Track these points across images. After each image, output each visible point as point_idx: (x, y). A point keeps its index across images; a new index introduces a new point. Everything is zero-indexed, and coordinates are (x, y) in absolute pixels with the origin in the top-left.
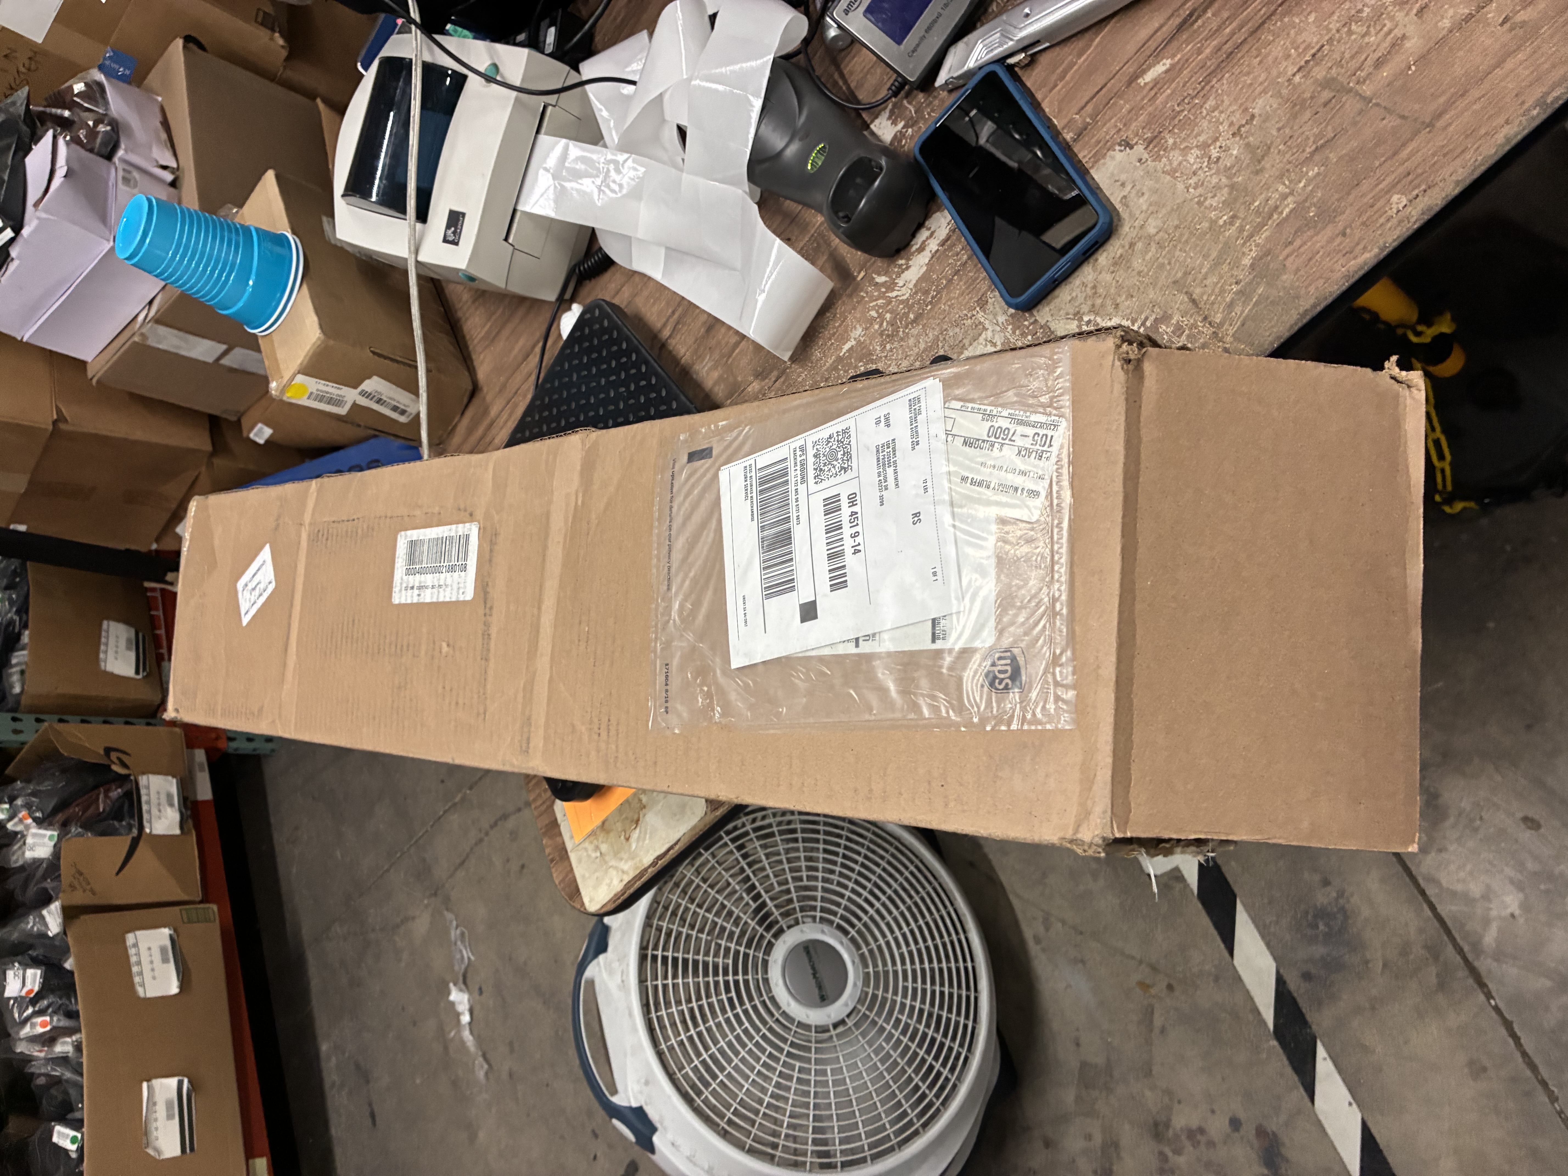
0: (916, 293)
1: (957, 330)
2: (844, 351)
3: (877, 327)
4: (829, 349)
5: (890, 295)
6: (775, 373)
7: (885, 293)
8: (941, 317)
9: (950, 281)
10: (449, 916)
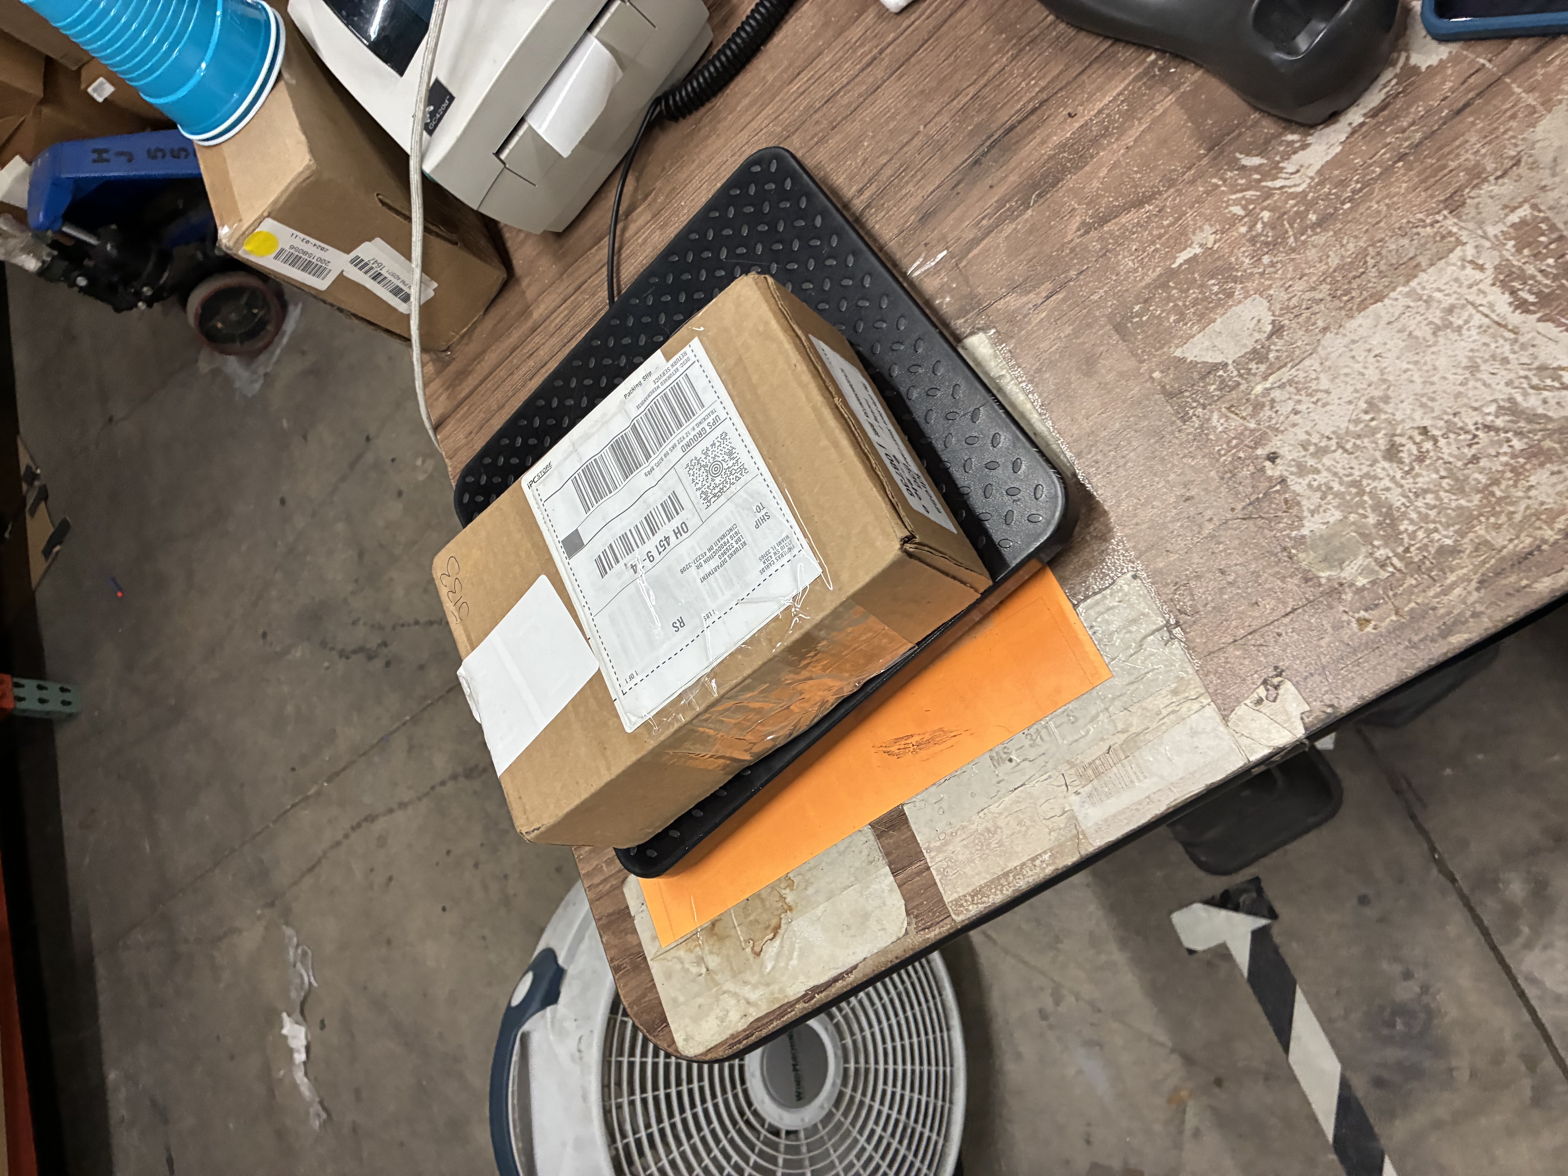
0: (1322, 183)
1: (1405, 241)
2: (1179, 261)
3: (1243, 230)
4: (1151, 256)
5: (1269, 184)
6: (1048, 286)
7: (1259, 181)
8: (1374, 221)
9: (1388, 171)
10: (289, 931)
